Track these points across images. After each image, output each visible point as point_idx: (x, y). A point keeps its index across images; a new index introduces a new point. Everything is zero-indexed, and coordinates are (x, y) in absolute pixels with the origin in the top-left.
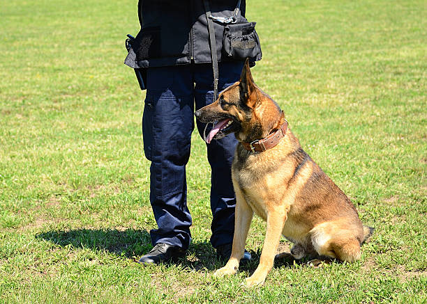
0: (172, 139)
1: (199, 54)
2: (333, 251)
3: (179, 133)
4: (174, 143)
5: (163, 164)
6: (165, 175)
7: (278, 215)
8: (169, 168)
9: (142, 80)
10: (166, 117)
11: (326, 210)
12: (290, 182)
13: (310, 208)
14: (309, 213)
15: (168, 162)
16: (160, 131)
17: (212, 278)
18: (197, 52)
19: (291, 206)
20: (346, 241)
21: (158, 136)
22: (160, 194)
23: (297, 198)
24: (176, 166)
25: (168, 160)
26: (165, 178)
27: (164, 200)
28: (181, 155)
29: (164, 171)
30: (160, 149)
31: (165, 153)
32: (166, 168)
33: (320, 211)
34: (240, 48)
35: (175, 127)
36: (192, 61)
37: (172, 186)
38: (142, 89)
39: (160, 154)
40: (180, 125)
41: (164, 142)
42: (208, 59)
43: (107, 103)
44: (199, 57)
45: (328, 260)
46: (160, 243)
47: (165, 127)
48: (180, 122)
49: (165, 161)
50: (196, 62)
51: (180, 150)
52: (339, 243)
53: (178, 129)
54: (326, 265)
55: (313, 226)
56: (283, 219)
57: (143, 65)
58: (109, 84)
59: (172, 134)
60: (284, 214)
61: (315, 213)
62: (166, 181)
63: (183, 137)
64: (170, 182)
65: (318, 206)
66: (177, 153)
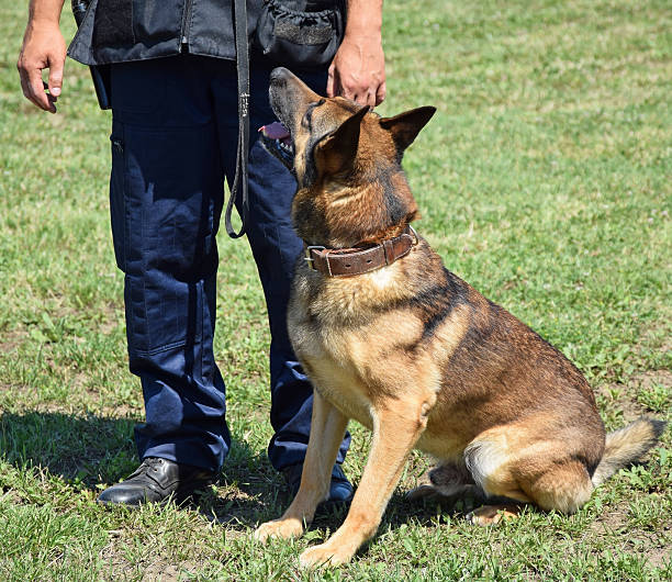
0: (164, 222)
1: (202, 34)
2: (520, 490)
4: (171, 232)
5: (149, 280)
6: (154, 303)
8: (162, 288)
9: (103, 90)
11: (502, 403)
13: (465, 403)
15: (160, 274)
16: (138, 205)
17: (236, 543)
18: (198, 28)
20: (544, 467)
22: (145, 347)
25: (159, 269)
26: (154, 311)
27: (155, 359)
28: (189, 259)
29: (151, 295)
30: (140, 246)
31: (149, 255)
32: (154, 287)
33: (489, 408)
34: (293, 42)
36: (185, 47)
38: (103, 107)
39: (139, 257)
42: (224, 51)
44: (201, 40)
45: (513, 506)
46: (152, 457)
49: (151, 273)
50: (192, 50)
51: (185, 249)
57: (103, 56)
59: (166, 212)
62: (157, 316)
63: (192, 218)
64: (167, 319)
65: (484, 399)
66: (178, 254)
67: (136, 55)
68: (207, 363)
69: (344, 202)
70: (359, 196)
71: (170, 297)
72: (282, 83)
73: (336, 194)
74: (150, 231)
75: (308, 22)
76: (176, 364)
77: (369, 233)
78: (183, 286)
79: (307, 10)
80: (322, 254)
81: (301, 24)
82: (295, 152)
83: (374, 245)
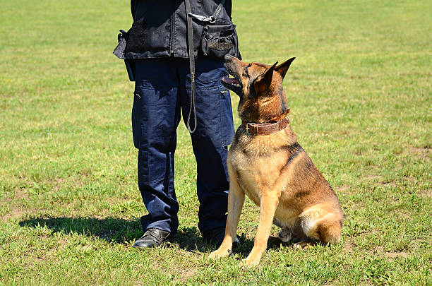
0: (158, 127)
1: (179, 48)
2: (319, 233)
3: (165, 122)
4: (160, 131)
5: (150, 151)
6: (152, 162)
7: (271, 200)
8: (155, 155)
9: (131, 72)
10: (152, 107)
11: (313, 196)
12: (282, 169)
13: (300, 193)
14: (299, 199)
15: (154, 149)
18: (177, 46)
19: (282, 192)
20: (332, 224)
21: (144, 125)
22: (147, 180)
23: (289, 185)
24: (162, 154)
25: (154, 147)
26: (152, 165)
27: (152, 185)
28: (166, 143)
29: (151, 158)
30: (146, 137)
31: (150, 141)
32: (152, 155)
33: (309, 197)
35: (161, 117)
36: (172, 54)
37: (158, 172)
38: (131, 80)
39: (147, 142)
40: (165, 115)
41: (151, 130)
43: (33, 104)
44: (179, 51)
45: (313, 242)
46: (152, 228)
47: (152, 117)
48: (165, 111)
49: (151, 149)
50: (175, 56)
51: (165, 139)
52: (326, 225)
53: (164, 119)
54: (311, 247)
55: (302, 211)
56: (275, 204)
57: (129, 56)
58: (28, 87)
59: (158, 123)
60: (276, 199)
61: (304, 199)
62: (153, 167)
63: (169, 126)
64: (157, 169)
65: (307, 193)
66: (162, 141)
67: (146, 56)
68: (171, 188)
69: (266, 103)
70: (272, 101)
71: (158, 159)
72: (230, 61)
73: (263, 100)
74: (152, 131)
75: (221, 41)
76: (160, 188)
77: (274, 116)
78: (164, 155)
79: (221, 36)
80: (255, 126)
81: (219, 42)
82: (242, 87)
83: (276, 122)
